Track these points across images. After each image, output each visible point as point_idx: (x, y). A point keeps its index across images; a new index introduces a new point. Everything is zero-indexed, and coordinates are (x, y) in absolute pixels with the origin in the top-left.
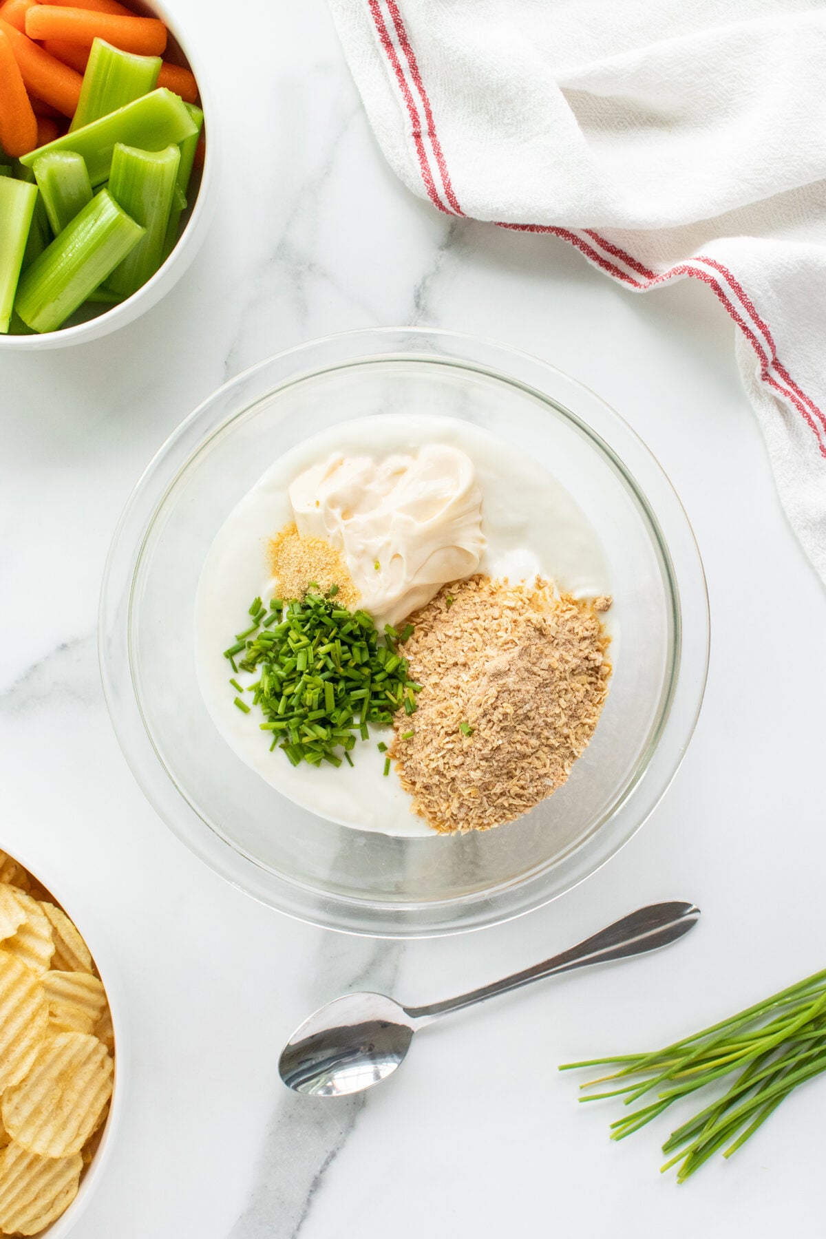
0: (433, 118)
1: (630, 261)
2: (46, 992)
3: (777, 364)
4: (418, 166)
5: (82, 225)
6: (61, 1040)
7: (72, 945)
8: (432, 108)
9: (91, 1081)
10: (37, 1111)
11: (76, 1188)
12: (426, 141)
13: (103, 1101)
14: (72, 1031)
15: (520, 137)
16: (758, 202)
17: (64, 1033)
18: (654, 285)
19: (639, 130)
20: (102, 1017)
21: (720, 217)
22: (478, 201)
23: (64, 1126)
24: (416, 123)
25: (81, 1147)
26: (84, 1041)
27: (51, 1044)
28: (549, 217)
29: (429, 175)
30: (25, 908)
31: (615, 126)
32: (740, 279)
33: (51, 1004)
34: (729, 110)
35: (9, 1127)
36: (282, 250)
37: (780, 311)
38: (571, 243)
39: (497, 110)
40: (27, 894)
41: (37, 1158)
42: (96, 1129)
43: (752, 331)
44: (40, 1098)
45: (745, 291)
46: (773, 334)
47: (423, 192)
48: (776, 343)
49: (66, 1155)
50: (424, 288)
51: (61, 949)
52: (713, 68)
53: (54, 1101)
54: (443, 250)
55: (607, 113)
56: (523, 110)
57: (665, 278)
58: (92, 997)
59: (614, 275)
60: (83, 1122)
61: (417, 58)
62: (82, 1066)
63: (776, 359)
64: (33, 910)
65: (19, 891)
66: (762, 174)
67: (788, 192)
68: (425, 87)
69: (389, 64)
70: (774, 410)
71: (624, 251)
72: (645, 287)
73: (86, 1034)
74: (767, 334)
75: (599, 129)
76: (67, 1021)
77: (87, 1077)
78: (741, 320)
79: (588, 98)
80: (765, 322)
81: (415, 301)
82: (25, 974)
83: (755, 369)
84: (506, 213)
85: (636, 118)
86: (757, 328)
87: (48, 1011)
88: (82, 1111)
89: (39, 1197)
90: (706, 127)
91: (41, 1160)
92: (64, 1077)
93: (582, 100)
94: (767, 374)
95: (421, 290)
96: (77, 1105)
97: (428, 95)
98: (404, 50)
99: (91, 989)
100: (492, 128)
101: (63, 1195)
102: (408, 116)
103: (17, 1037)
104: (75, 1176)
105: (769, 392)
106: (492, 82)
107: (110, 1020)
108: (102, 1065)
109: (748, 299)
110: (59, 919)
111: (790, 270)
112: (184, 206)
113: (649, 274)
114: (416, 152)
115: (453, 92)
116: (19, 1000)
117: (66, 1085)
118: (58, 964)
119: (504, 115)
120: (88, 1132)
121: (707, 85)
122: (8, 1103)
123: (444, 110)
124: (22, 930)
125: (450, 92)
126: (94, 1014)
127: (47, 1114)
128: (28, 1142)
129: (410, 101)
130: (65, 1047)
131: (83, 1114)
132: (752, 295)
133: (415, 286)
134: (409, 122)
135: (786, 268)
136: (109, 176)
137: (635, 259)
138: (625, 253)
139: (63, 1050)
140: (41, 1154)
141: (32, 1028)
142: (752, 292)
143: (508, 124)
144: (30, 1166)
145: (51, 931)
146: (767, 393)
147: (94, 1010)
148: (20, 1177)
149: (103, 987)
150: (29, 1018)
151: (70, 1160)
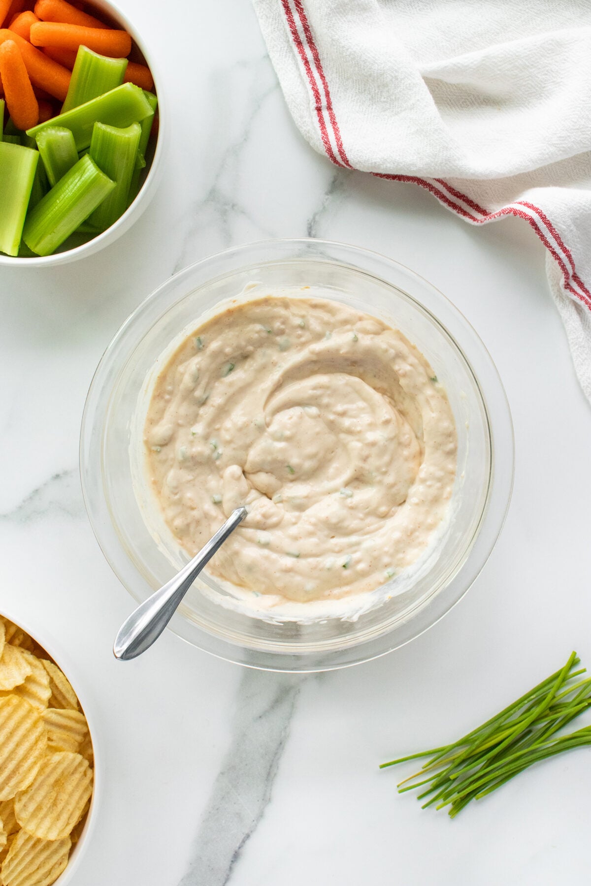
0: (330, 96)
1: (470, 203)
2: (45, 723)
3: (575, 277)
4: (320, 132)
5: (71, 180)
6: (56, 757)
7: (63, 690)
8: (330, 89)
9: (77, 785)
10: (39, 808)
11: (67, 861)
12: (325, 113)
13: (85, 799)
14: (64, 751)
15: (393, 111)
16: (562, 160)
17: (58, 753)
18: (488, 220)
19: (477, 108)
20: (85, 740)
21: (535, 171)
22: (361, 157)
23: (58, 818)
24: (318, 101)
25: (70, 832)
26: (72, 757)
27: (49, 760)
28: (412, 169)
29: (327, 138)
30: (30, 664)
31: (461, 105)
32: (550, 218)
33: (49, 731)
34: (542, 94)
35: (19, 819)
36: (213, 195)
37: (578, 240)
38: (428, 190)
39: (377, 91)
40: (31, 654)
41: (39, 841)
42: (80, 819)
43: (559, 255)
44: (41, 798)
45: (554, 226)
46: (573, 256)
47: (322, 149)
48: (575, 263)
49: (59, 838)
50: (314, 222)
51: (55, 692)
52: (532, 65)
53: (51, 801)
54: (328, 195)
55: (454, 95)
56: (395, 92)
57: (496, 216)
58: (78, 726)
59: (459, 213)
60: (71, 814)
61: (320, 53)
62: (71, 775)
63: (575, 274)
64: (35, 665)
65: (26, 651)
66: (565, 140)
67: (584, 153)
68: (325, 74)
69: (299, 57)
70: (572, 310)
71: (466, 196)
72: (481, 222)
73: (74, 753)
74: (569, 256)
75: (448, 106)
76: (61, 744)
77: (74, 783)
78: (551, 247)
79: (441, 85)
80: (568, 248)
81: (308, 231)
82: (30, 711)
83: (560, 280)
84: (382, 166)
85: (475, 99)
86: (562, 252)
87: (46, 737)
88: (71, 807)
89: (41, 867)
90: (526, 106)
91: (42, 841)
92: (58, 784)
93: (437, 85)
94: (568, 284)
95: (312, 224)
96: (67, 803)
97: (327, 79)
98: (310, 47)
99: (77, 721)
100: (372, 105)
101: (57, 865)
102: (312, 95)
103: (25, 756)
104: (66, 853)
105: (570, 297)
106: (373, 71)
107: (90, 742)
108: (85, 774)
109: (556, 232)
110: (55, 672)
111: (586, 211)
112: (144, 166)
113: (484, 212)
114: (318, 121)
115: (345, 78)
116: (26, 730)
117: (59, 789)
118: (54, 703)
119: (381, 95)
120: (75, 822)
121: (528, 77)
122: (18, 802)
123: (338, 91)
124: (28, 679)
125: (343, 77)
126: (79, 738)
127: (46, 810)
128: (33, 830)
129: (313, 83)
130: (59, 763)
131: (71, 809)
132: (559, 229)
133: (308, 220)
134: (313, 99)
135: (583, 209)
136: (90, 144)
137: (474, 202)
138: (467, 197)
139: (57, 764)
140: (41, 838)
141: (36, 750)
142: (560, 226)
143: (384, 102)
144: (34, 846)
145: (49, 680)
146: (568, 297)
147: (79, 735)
148: (27, 854)
149: (86, 720)
150: (34, 742)
151: (62, 841)
